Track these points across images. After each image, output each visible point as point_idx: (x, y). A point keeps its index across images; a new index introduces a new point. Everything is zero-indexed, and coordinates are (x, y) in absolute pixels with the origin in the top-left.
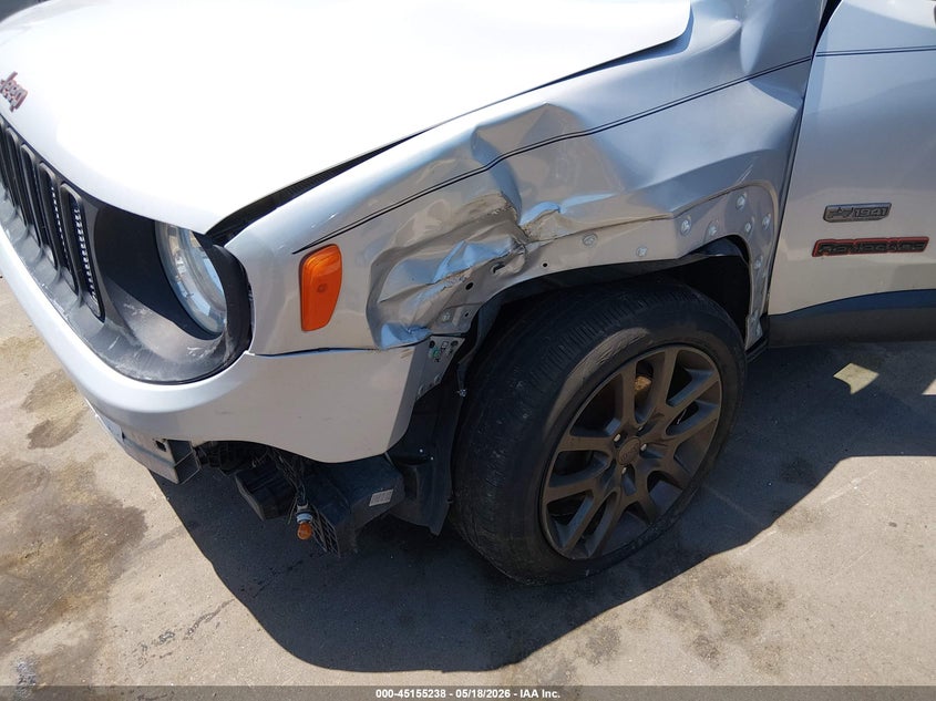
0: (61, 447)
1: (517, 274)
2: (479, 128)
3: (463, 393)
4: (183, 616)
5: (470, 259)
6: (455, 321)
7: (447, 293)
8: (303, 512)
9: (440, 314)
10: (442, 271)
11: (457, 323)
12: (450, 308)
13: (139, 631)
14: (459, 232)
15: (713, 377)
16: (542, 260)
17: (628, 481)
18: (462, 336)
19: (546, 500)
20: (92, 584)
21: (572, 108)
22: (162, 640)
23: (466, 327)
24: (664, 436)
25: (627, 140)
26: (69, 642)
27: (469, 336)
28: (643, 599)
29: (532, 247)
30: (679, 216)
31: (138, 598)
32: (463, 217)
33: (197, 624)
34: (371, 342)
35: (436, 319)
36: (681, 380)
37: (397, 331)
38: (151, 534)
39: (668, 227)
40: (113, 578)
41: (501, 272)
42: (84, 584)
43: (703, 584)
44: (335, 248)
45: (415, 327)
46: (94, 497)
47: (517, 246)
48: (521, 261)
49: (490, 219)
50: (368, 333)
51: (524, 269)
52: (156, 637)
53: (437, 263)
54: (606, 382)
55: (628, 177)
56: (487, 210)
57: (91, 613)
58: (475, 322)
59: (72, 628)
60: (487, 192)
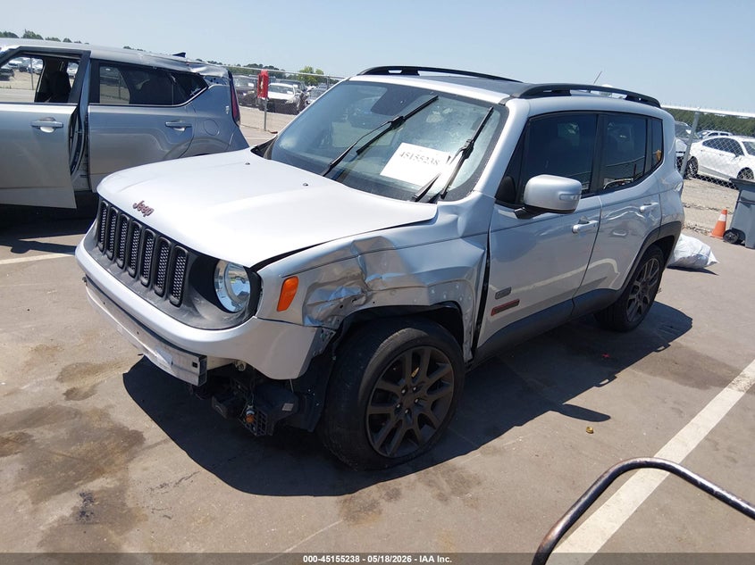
0: (86, 401)
1: (362, 305)
2: (354, 241)
3: (334, 358)
4: (173, 477)
5: (344, 294)
6: (333, 322)
7: (332, 307)
8: (250, 409)
9: (328, 317)
10: (332, 297)
11: (334, 323)
12: (332, 316)
13: (148, 483)
14: (341, 281)
15: (449, 367)
16: (373, 300)
17: (408, 417)
18: (335, 330)
19: (368, 413)
20: (117, 462)
21: (389, 238)
22: (162, 487)
23: (337, 327)
24: (426, 394)
25: (411, 254)
26: (108, 486)
27: (339, 331)
28: (413, 477)
29: (369, 293)
30: (429, 287)
31: (145, 469)
32: (344, 275)
33: (180, 481)
34: (301, 322)
35: (326, 319)
36: (433, 368)
37: (311, 320)
38: (149, 442)
39: (425, 291)
40: (129, 461)
41: (355, 303)
42: (113, 462)
43: (443, 474)
44: (297, 277)
45: (317, 320)
46: (111, 425)
47: (363, 292)
48: (364, 299)
49: (354, 278)
50: (301, 317)
51: (365, 303)
52: (158, 485)
53: (331, 292)
54: (397, 358)
55: (409, 268)
56: (353, 273)
57: (119, 475)
58: (342, 324)
59: (109, 480)
60: (354, 267)
